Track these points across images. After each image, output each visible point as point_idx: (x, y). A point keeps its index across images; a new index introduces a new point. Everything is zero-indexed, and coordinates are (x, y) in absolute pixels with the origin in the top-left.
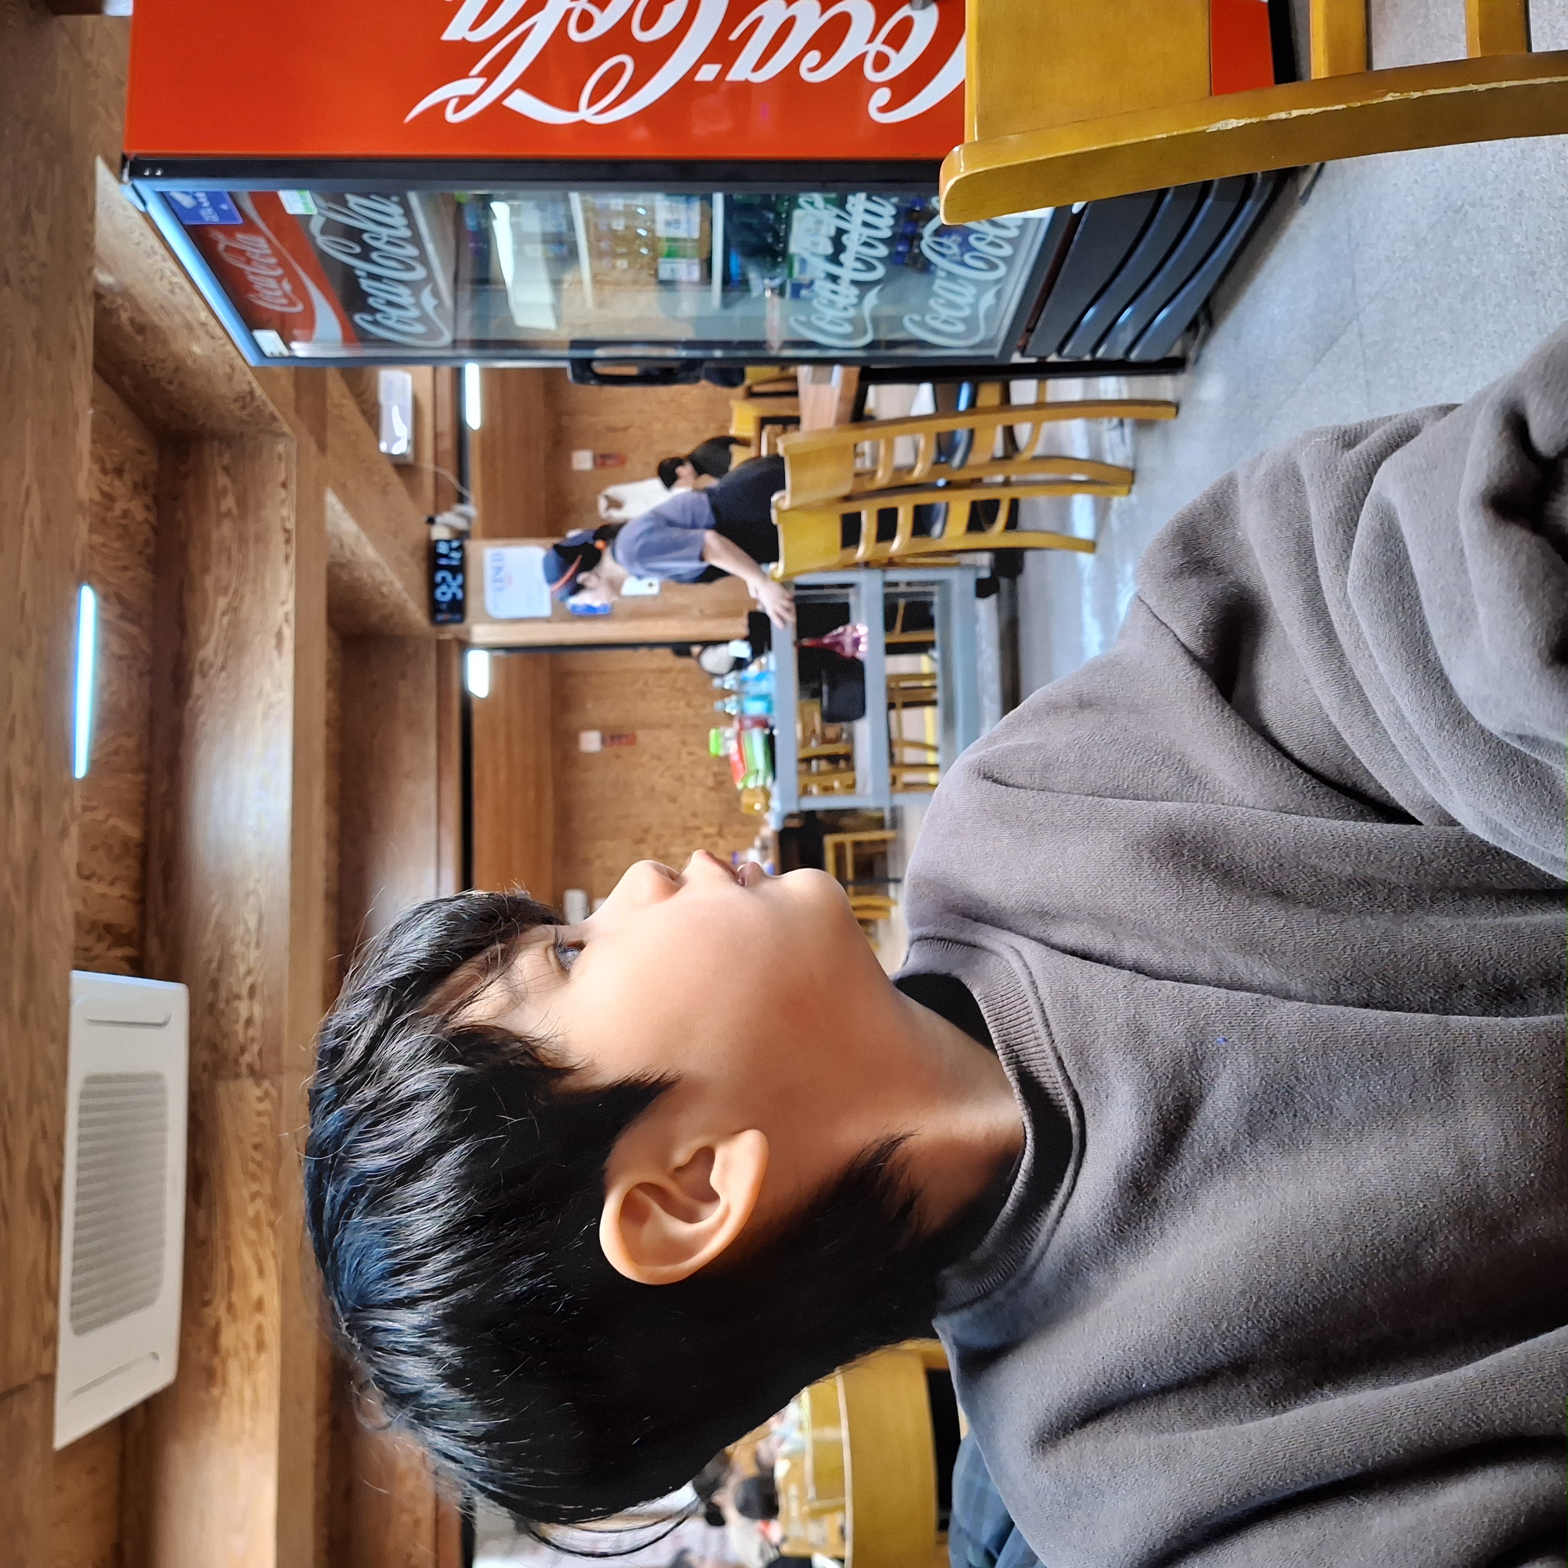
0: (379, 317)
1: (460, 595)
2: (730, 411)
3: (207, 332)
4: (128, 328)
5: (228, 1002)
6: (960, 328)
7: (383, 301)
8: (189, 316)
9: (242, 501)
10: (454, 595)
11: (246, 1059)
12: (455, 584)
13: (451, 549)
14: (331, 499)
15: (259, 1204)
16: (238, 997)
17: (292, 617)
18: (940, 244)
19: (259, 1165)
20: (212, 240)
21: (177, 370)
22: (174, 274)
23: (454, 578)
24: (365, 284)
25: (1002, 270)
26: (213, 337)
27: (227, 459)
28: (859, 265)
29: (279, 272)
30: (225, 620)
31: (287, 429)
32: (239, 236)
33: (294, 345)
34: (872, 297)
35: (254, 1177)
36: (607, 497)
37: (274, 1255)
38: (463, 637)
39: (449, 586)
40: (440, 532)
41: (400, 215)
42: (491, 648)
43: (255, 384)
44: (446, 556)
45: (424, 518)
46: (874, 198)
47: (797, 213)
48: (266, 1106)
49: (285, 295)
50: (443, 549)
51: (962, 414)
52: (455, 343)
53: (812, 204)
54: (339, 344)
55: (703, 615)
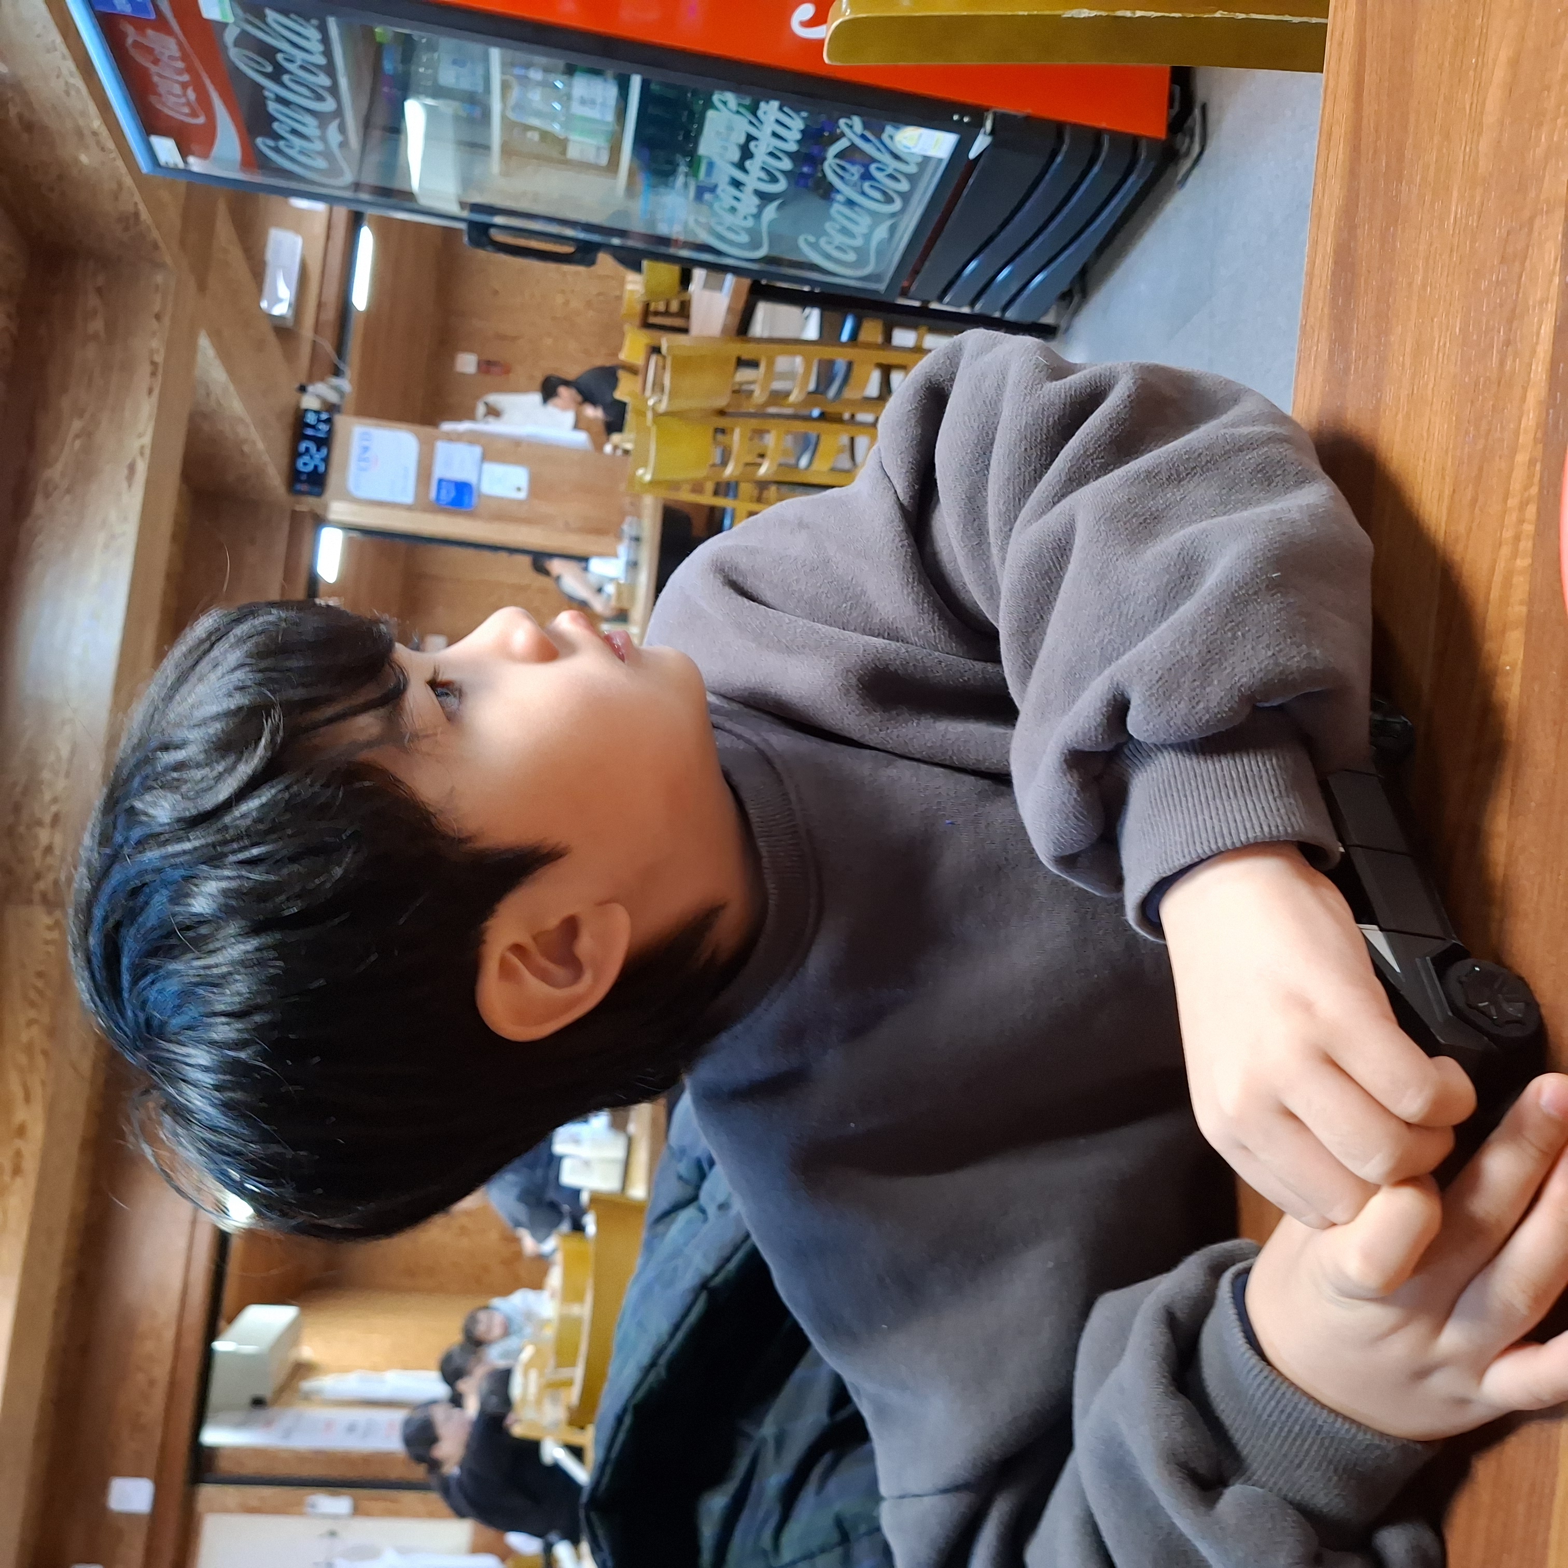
0: (281, 144)
1: (322, 468)
2: (622, 335)
3: (98, 143)
4: (15, 123)
5: (29, 827)
6: (851, 257)
7: (288, 129)
8: (81, 122)
9: (111, 326)
10: (316, 467)
11: (41, 885)
12: (318, 456)
13: (319, 421)
14: (204, 342)
15: (35, 1031)
16: (39, 823)
17: (147, 452)
18: (843, 168)
19: (40, 993)
20: (123, 32)
21: (60, 177)
22: (72, 75)
23: (318, 450)
24: (272, 107)
25: (897, 205)
26: (103, 149)
27: (100, 280)
28: (763, 175)
29: (186, 78)
30: (78, 443)
31: (168, 260)
32: (150, 32)
33: (191, 160)
34: (771, 211)
35: (33, 1004)
36: (486, 404)
37: (43, 1083)
38: (319, 511)
39: (311, 457)
40: (310, 402)
41: (318, 41)
42: (348, 528)
43: (142, 207)
44: (313, 427)
45: (297, 385)
46: (785, 109)
47: (710, 114)
48: (55, 935)
49: (188, 104)
50: (311, 419)
51: (843, 345)
52: (357, 186)
53: (725, 103)
54: (238, 165)
55: (568, 528)
